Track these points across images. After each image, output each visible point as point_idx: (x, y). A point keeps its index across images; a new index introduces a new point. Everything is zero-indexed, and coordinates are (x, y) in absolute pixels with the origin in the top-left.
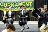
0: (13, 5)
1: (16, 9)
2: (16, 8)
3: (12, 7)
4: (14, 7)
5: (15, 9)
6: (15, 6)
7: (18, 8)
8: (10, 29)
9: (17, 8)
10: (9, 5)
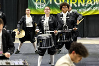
0: (81, 3)
1: (89, 11)
2: (88, 9)
3: (79, 6)
4: (84, 6)
5: (86, 11)
6: (86, 5)
7: (92, 8)
8: (74, 53)
9: (90, 8)
10: (73, 3)
